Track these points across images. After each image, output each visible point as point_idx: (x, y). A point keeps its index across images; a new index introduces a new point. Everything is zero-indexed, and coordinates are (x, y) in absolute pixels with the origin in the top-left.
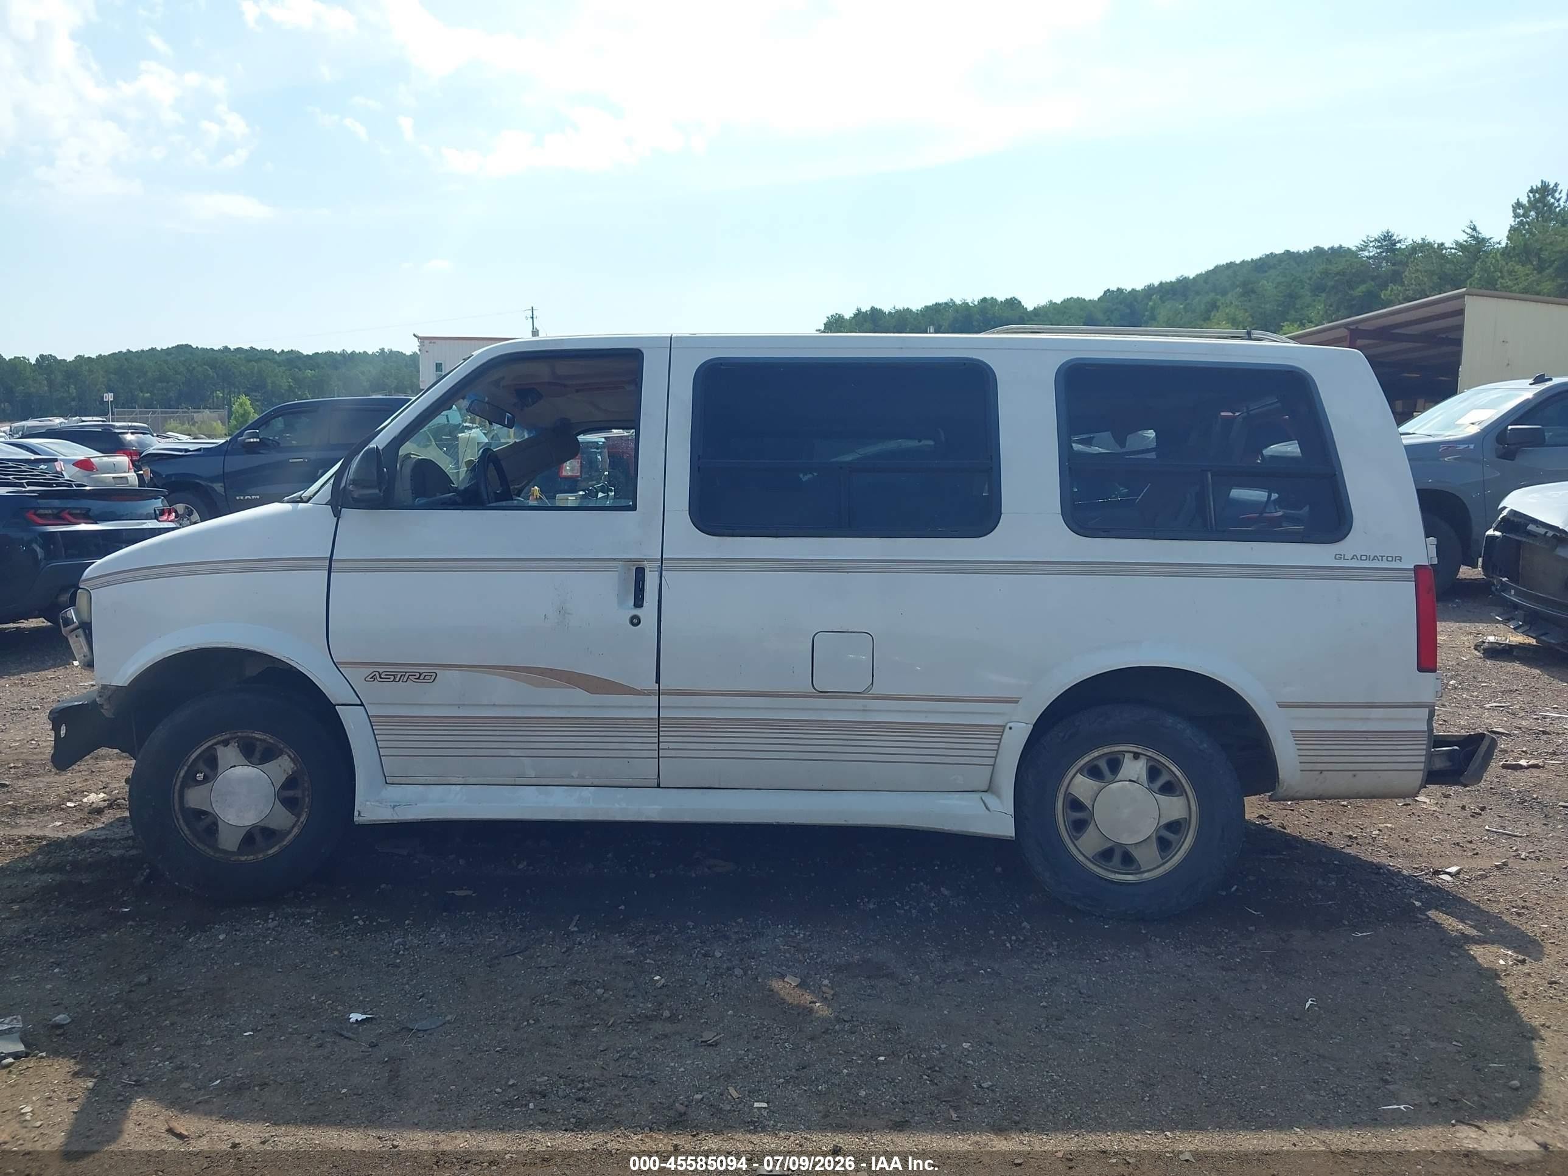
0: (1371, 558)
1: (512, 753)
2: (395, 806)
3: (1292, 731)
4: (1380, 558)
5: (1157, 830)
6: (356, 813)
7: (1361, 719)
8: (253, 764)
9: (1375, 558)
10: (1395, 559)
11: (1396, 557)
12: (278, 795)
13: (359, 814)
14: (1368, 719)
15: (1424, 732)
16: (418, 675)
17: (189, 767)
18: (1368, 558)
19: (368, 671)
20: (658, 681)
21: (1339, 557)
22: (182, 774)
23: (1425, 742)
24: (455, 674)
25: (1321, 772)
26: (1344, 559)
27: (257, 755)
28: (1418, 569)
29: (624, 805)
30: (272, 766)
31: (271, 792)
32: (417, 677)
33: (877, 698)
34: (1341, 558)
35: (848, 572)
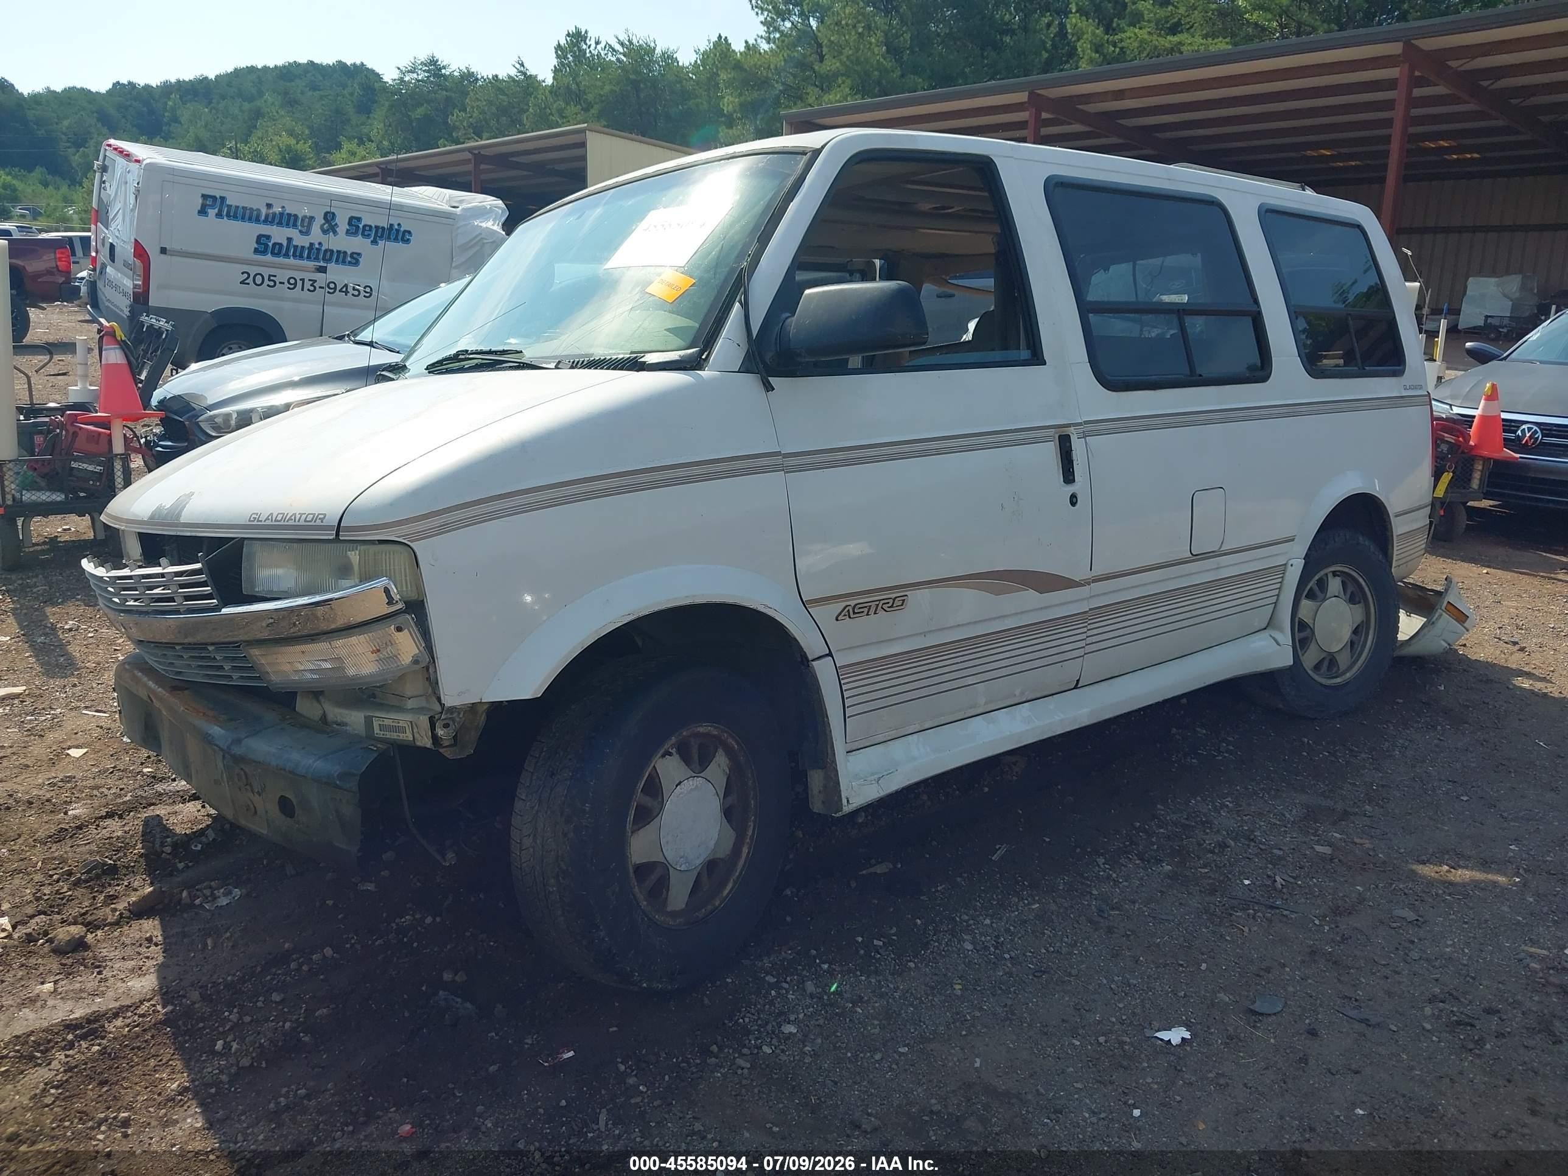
1: (970, 680)
2: (878, 780)
5: (1351, 635)
6: (844, 801)
8: (696, 773)
12: (722, 808)
13: (848, 801)
16: (891, 601)
19: (838, 607)
20: (1091, 567)
24: (925, 593)
30: (711, 768)
31: (717, 807)
32: (890, 605)
33: (1225, 554)
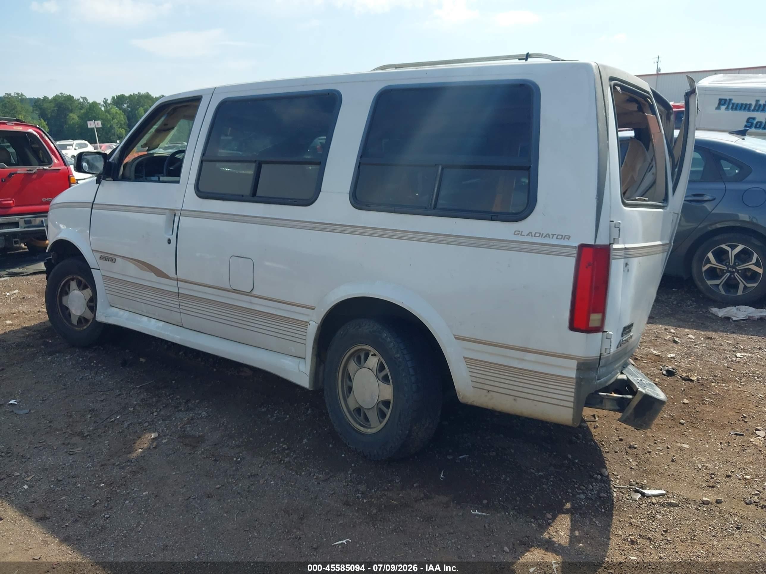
0: (544, 236)
2: (106, 316)
3: (464, 357)
4: (551, 236)
5: (378, 403)
7: (518, 359)
8: (80, 290)
9: (548, 235)
10: (563, 237)
11: (566, 236)
12: (87, 304)
13: (97, 317)
14: (523, 360)
15: (573, 378)
16: (112, 259)
17: (61, 288)
18: (541, 235)
19: (100, 255)
20: (176, 274)
21: (518, 233)
22: (59, 290)
23: (574, 387)
24: (120, 260)
25: (489, 391)
26: (521, 235)
27: (82, 286)
28: (582, 247)
29: (169, 333)
30: (85, 291)
31: (85, 304)
33: (255, 297)
34: (518, 234)
35: (247, 223)
